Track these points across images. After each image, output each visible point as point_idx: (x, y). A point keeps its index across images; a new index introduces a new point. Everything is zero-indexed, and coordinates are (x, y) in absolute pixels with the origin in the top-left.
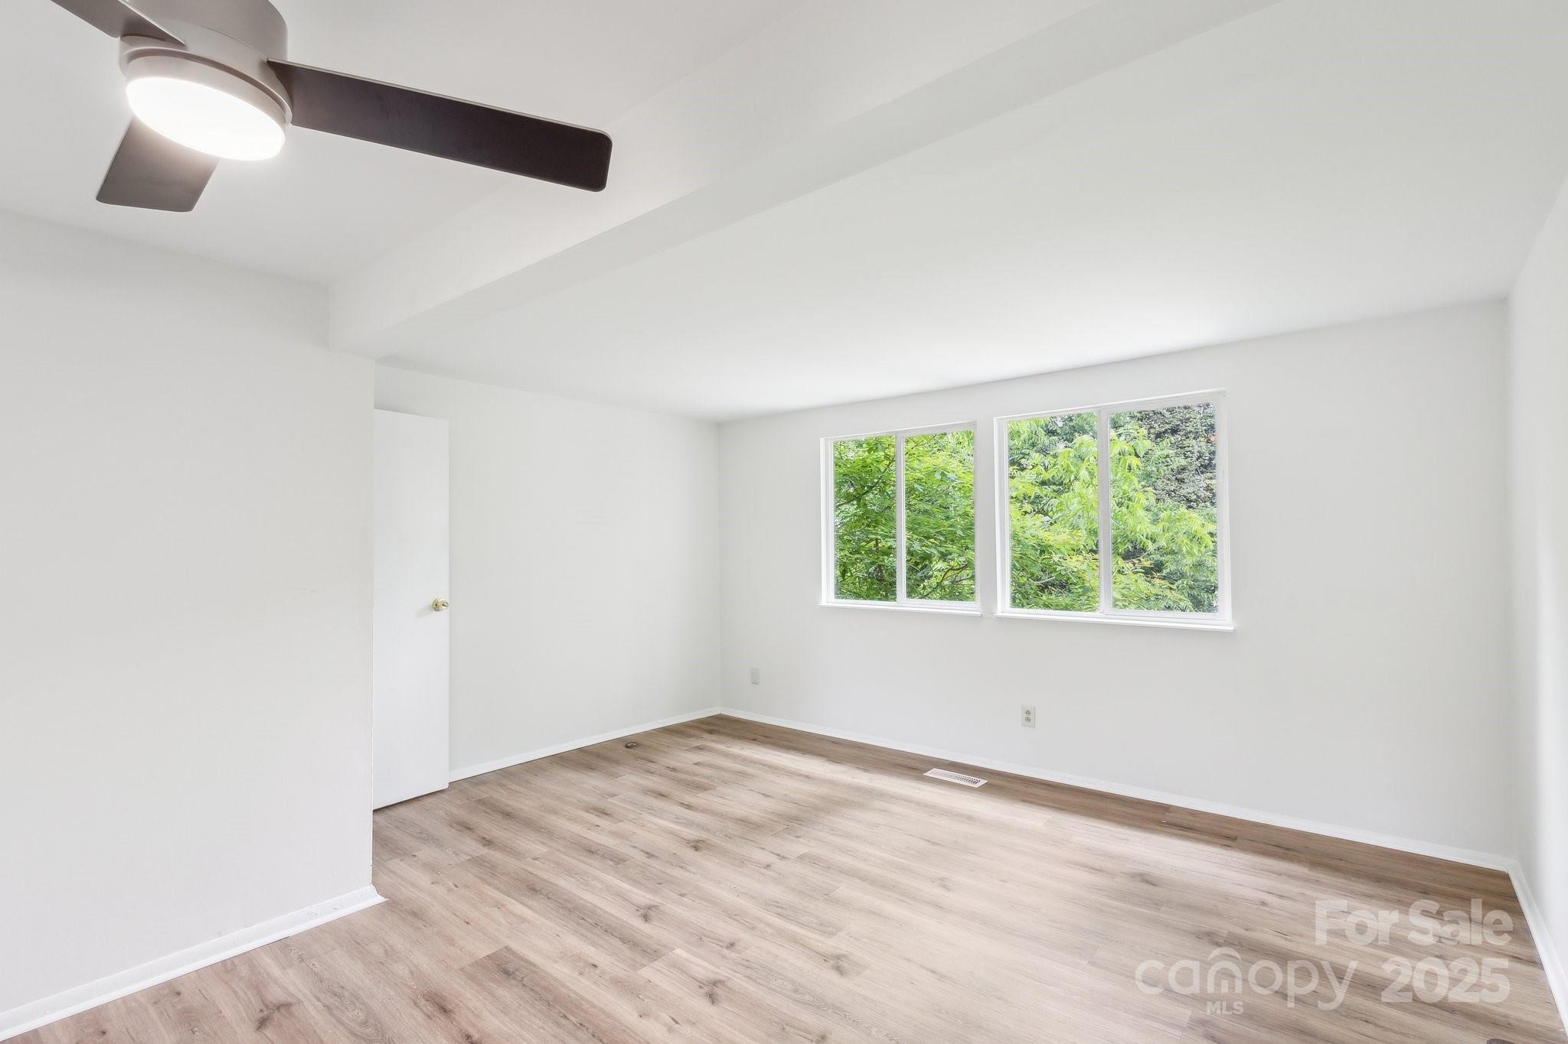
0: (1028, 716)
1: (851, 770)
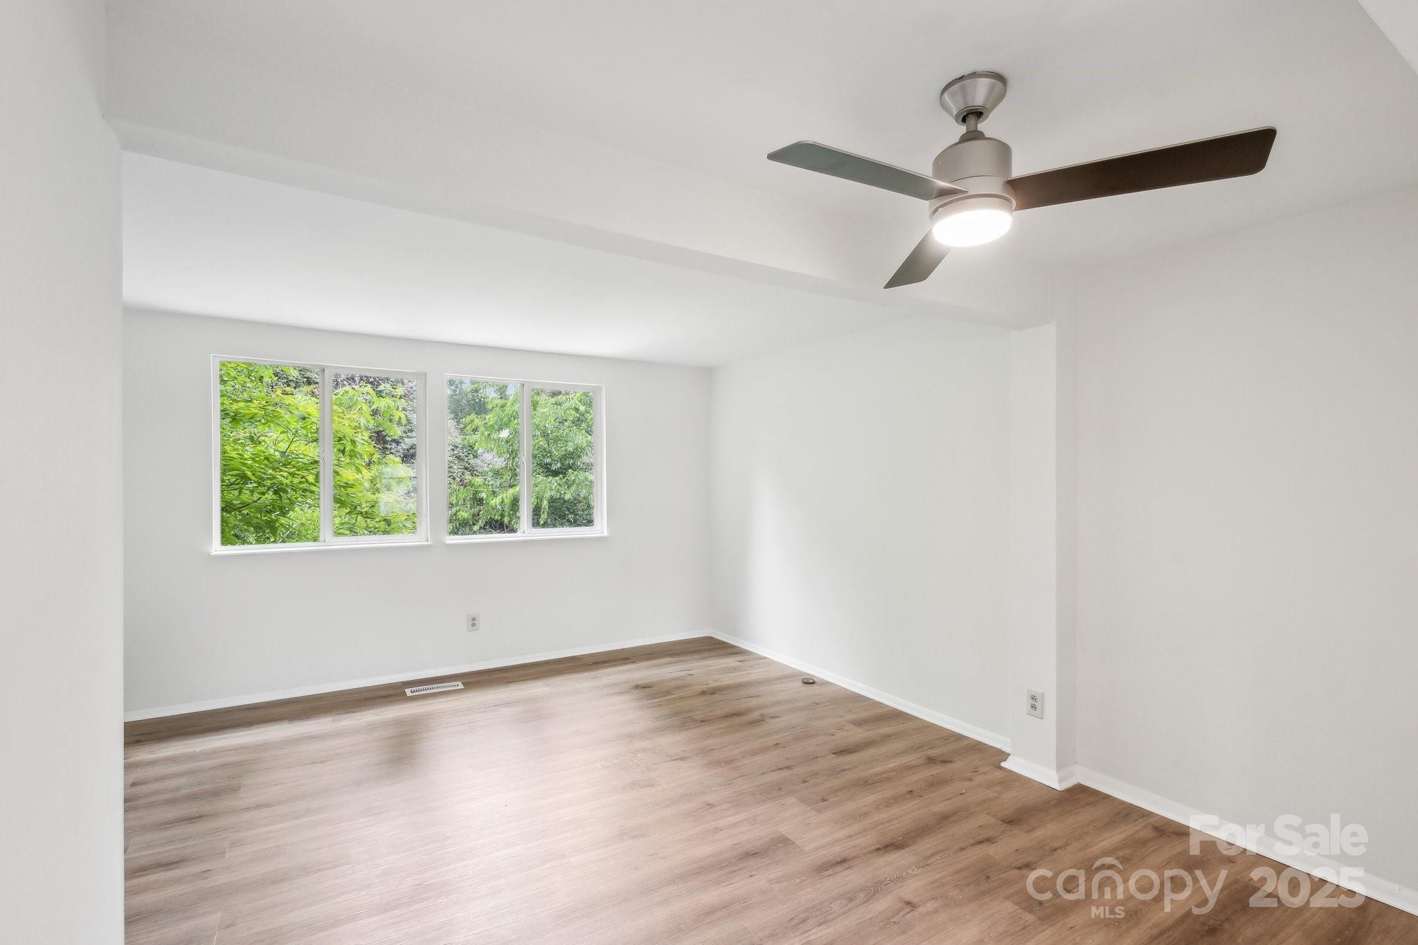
0: (473, 622)
1: (338, 717)
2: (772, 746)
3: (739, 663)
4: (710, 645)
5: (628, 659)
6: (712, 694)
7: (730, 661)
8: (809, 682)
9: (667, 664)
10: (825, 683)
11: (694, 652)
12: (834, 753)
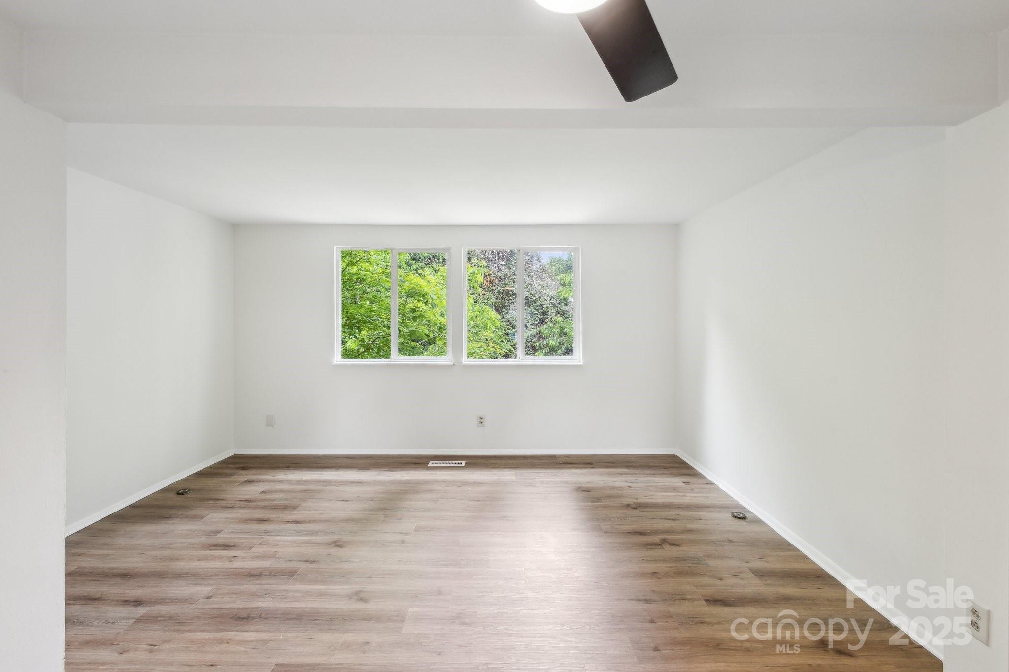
0: (481, 421)
1: (382, 472)
2: (648, 573)
3: (684, 485)
4: (668, 463)
5: (592, 464)
6: (634, 508)
7: (677, 481)
8: (740, 516)
9: (619, 474)
10: (758, 521)
11: (650, 467)
12: (707, 600)
